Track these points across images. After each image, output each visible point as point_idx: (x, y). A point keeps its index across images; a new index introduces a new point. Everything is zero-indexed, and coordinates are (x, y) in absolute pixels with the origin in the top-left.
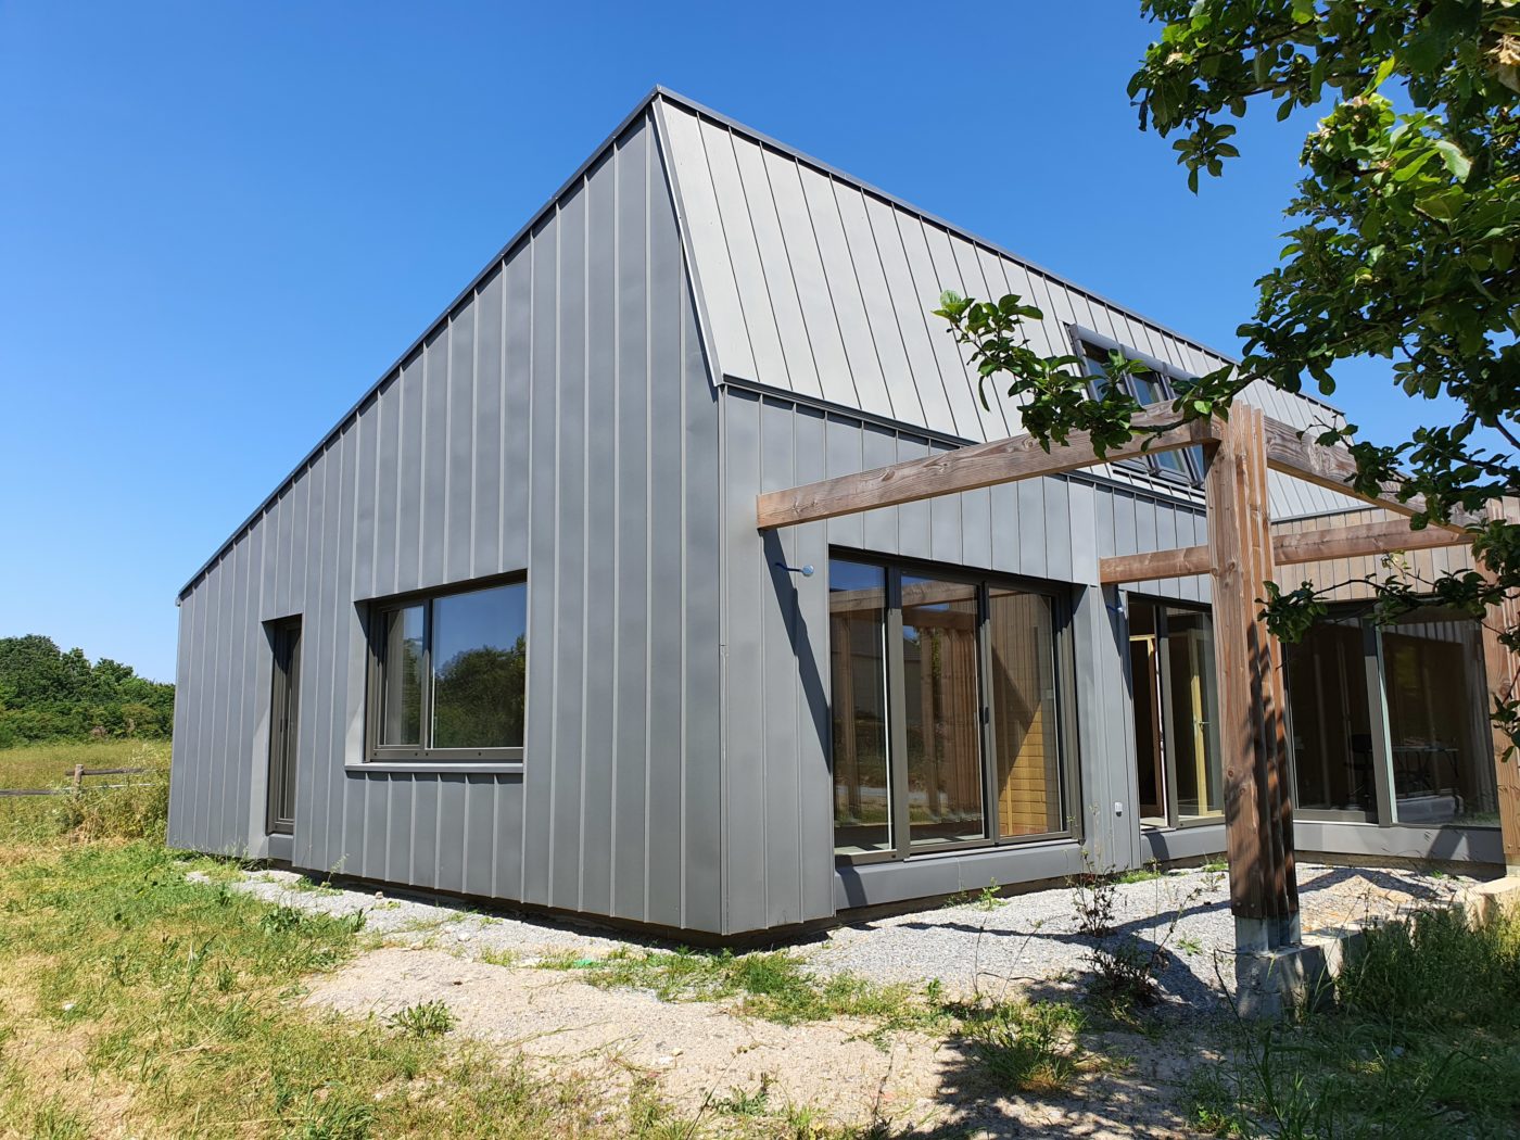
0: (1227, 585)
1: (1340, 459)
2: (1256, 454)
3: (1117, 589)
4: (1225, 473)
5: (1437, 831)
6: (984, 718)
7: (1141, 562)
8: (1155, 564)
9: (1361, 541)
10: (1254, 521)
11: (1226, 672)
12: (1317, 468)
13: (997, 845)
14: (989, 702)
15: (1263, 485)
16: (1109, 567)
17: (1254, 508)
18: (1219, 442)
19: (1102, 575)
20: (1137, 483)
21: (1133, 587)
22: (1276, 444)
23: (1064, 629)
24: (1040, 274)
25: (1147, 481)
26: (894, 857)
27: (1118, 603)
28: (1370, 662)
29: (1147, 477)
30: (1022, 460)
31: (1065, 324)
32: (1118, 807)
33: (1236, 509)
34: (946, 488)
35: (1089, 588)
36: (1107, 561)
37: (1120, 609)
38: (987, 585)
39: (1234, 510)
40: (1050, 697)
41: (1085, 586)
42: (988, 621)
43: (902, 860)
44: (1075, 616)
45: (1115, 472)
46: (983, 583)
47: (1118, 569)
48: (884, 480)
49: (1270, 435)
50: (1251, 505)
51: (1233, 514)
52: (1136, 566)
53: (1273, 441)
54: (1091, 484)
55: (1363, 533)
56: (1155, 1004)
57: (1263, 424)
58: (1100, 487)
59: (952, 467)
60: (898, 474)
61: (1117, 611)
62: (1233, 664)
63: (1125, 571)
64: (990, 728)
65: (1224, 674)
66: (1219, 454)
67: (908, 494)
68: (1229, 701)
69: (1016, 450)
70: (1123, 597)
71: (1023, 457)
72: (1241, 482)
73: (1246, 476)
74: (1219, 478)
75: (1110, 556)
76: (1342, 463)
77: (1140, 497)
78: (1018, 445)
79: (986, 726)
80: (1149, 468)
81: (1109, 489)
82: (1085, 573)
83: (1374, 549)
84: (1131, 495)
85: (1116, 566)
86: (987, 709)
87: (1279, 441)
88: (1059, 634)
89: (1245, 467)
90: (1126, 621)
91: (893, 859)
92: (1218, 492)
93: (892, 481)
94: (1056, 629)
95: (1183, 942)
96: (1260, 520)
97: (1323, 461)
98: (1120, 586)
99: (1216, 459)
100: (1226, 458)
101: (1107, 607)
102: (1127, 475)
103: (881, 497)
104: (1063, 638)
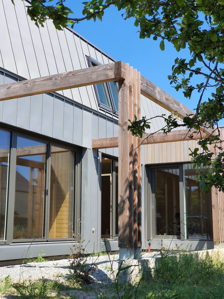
0: (124, 129)
1: (167, 97)
2: (136, 86)
3: (98, 151)
4: (125, 91)
5: (198, 242)
6: (46, 193)
7: (106, 141)
8: (111, 142)
9: (177, 136)
10: (134, 109)
11: (122, 160)
12: (158, 97)
13: (47, 241)
14: (48, 188)
15: (138, 98)
16: (96, 142)
17: (135, 105)
18: (124, 80)
19: (93, 145)
20: (107, 114)
21: (103, 151)
22: (145, 86)
23: (78, 164)
24: (78, 36)
25: (111, 115)
26: (5, 243)
27: (98, 156)
28: (181, 183)
29: (111, 113)
30: (58, 83)
31: (86, 56)
32: (93, 229)
33: (128, 103)
34: (30, 92)
35: (88, 149)
36: (95, 140)
37: (98, 158)
38: (50, 144)
39: (127, 103)
40: (72, 189)
41: (87, 148)
42: (50, 157)
43: (9, 245)
44: (83, 160)
45: (100, 109)
46: (49, 143)
47: (98, 143)
48: (7, 89)
49: (143, 82)
50: (134, 104)
51: (127, 105)
52: (104, 142)
53: (143, 85)
54: (91, 112)
55: (178, 133)
56: (91, 283)
57: (140, 77)
58: (94, 114)
59: (33, 85)
60: (13, 87)
61: (97, 159)
62: (124, 158)
63: (101, 144)
64: (48, 197)
65: (121, 161)
66: (124, 84)
67: (16, 94)
68: (122, 170)
69: (56, 79)
70: (100, 154)
71: (58, 82)
72: (131, 95)
73: (133, 93)
74: (123, 92)
75: (96, 138)
76: (167, 98)
77: (108, 120)
78: (57, 77)
79: (47, 196)
80: (112, 110)
81: (97, 115)
82: (87, 143)
83: (181, 139)
84: (105, 118)
85: (98, 142)
86: (47, 190)
87: (145, 85)
88: (76, 165)
89: (132, 90)
90: (101, 163)
91: (5, 244)
92: (123, 97)
93: (10, 89)
94: (75, 164)
95: (106, 267)
96: (137, 109)
97: (161, 96)
98: (99, 150)
99: (123, 85)
100: (126, 85)
101: (94, 157)
102: (104, 111)
103: (6, 95)
104: (78, 167)
